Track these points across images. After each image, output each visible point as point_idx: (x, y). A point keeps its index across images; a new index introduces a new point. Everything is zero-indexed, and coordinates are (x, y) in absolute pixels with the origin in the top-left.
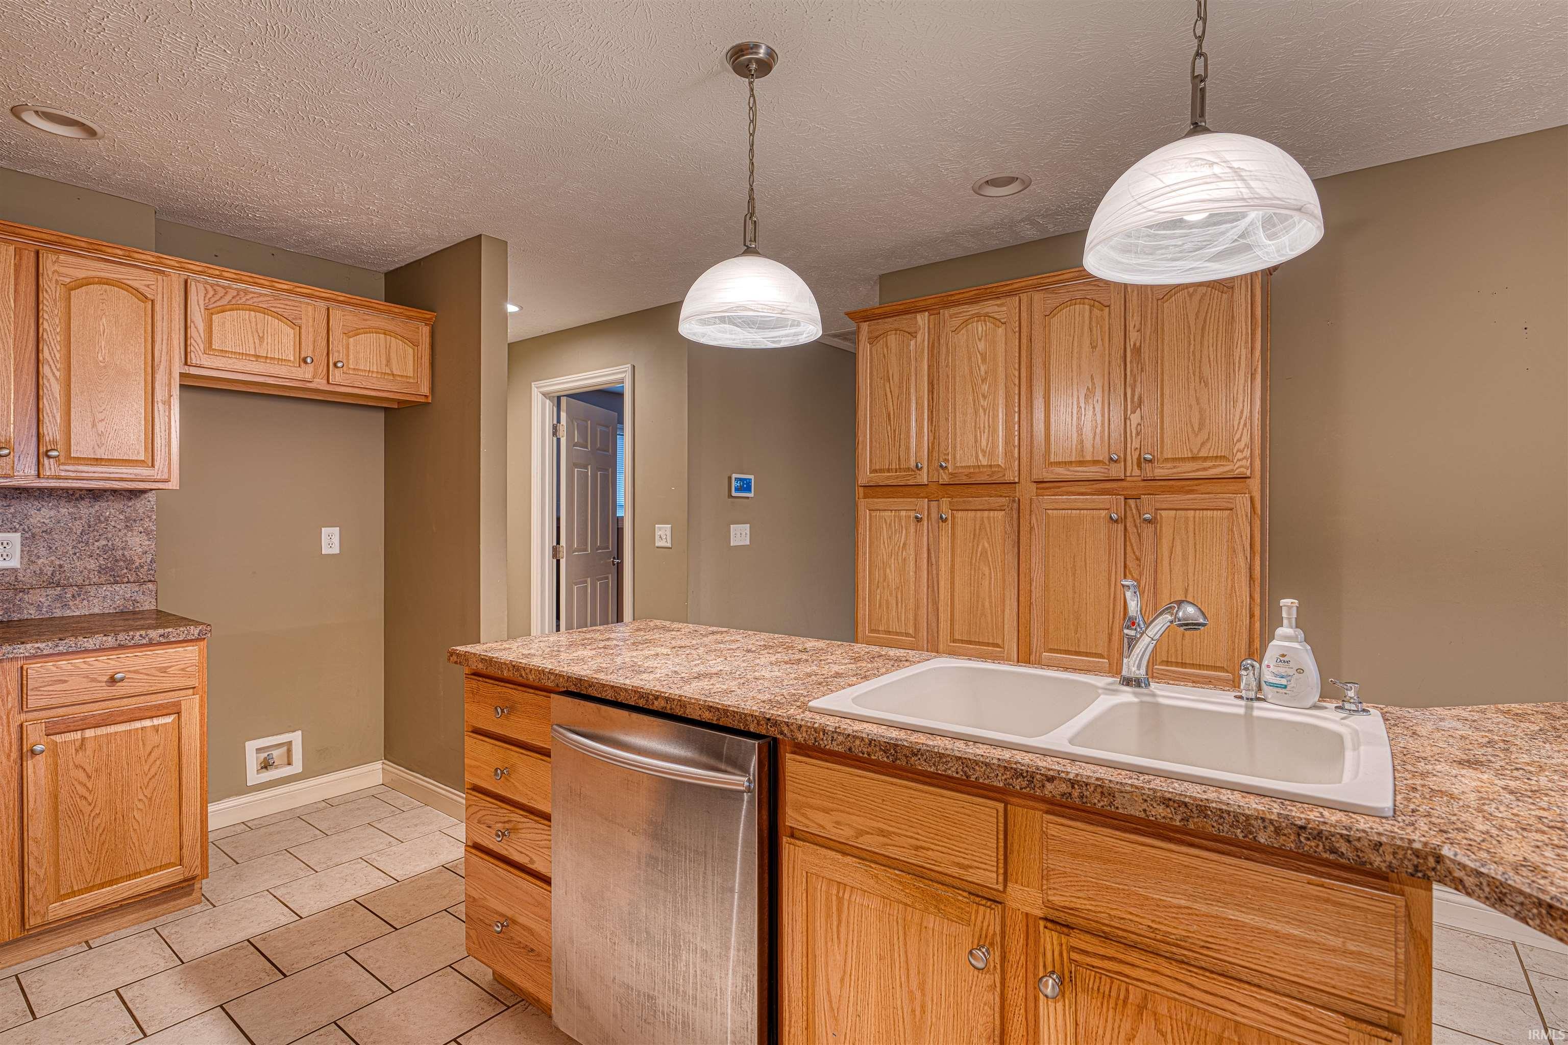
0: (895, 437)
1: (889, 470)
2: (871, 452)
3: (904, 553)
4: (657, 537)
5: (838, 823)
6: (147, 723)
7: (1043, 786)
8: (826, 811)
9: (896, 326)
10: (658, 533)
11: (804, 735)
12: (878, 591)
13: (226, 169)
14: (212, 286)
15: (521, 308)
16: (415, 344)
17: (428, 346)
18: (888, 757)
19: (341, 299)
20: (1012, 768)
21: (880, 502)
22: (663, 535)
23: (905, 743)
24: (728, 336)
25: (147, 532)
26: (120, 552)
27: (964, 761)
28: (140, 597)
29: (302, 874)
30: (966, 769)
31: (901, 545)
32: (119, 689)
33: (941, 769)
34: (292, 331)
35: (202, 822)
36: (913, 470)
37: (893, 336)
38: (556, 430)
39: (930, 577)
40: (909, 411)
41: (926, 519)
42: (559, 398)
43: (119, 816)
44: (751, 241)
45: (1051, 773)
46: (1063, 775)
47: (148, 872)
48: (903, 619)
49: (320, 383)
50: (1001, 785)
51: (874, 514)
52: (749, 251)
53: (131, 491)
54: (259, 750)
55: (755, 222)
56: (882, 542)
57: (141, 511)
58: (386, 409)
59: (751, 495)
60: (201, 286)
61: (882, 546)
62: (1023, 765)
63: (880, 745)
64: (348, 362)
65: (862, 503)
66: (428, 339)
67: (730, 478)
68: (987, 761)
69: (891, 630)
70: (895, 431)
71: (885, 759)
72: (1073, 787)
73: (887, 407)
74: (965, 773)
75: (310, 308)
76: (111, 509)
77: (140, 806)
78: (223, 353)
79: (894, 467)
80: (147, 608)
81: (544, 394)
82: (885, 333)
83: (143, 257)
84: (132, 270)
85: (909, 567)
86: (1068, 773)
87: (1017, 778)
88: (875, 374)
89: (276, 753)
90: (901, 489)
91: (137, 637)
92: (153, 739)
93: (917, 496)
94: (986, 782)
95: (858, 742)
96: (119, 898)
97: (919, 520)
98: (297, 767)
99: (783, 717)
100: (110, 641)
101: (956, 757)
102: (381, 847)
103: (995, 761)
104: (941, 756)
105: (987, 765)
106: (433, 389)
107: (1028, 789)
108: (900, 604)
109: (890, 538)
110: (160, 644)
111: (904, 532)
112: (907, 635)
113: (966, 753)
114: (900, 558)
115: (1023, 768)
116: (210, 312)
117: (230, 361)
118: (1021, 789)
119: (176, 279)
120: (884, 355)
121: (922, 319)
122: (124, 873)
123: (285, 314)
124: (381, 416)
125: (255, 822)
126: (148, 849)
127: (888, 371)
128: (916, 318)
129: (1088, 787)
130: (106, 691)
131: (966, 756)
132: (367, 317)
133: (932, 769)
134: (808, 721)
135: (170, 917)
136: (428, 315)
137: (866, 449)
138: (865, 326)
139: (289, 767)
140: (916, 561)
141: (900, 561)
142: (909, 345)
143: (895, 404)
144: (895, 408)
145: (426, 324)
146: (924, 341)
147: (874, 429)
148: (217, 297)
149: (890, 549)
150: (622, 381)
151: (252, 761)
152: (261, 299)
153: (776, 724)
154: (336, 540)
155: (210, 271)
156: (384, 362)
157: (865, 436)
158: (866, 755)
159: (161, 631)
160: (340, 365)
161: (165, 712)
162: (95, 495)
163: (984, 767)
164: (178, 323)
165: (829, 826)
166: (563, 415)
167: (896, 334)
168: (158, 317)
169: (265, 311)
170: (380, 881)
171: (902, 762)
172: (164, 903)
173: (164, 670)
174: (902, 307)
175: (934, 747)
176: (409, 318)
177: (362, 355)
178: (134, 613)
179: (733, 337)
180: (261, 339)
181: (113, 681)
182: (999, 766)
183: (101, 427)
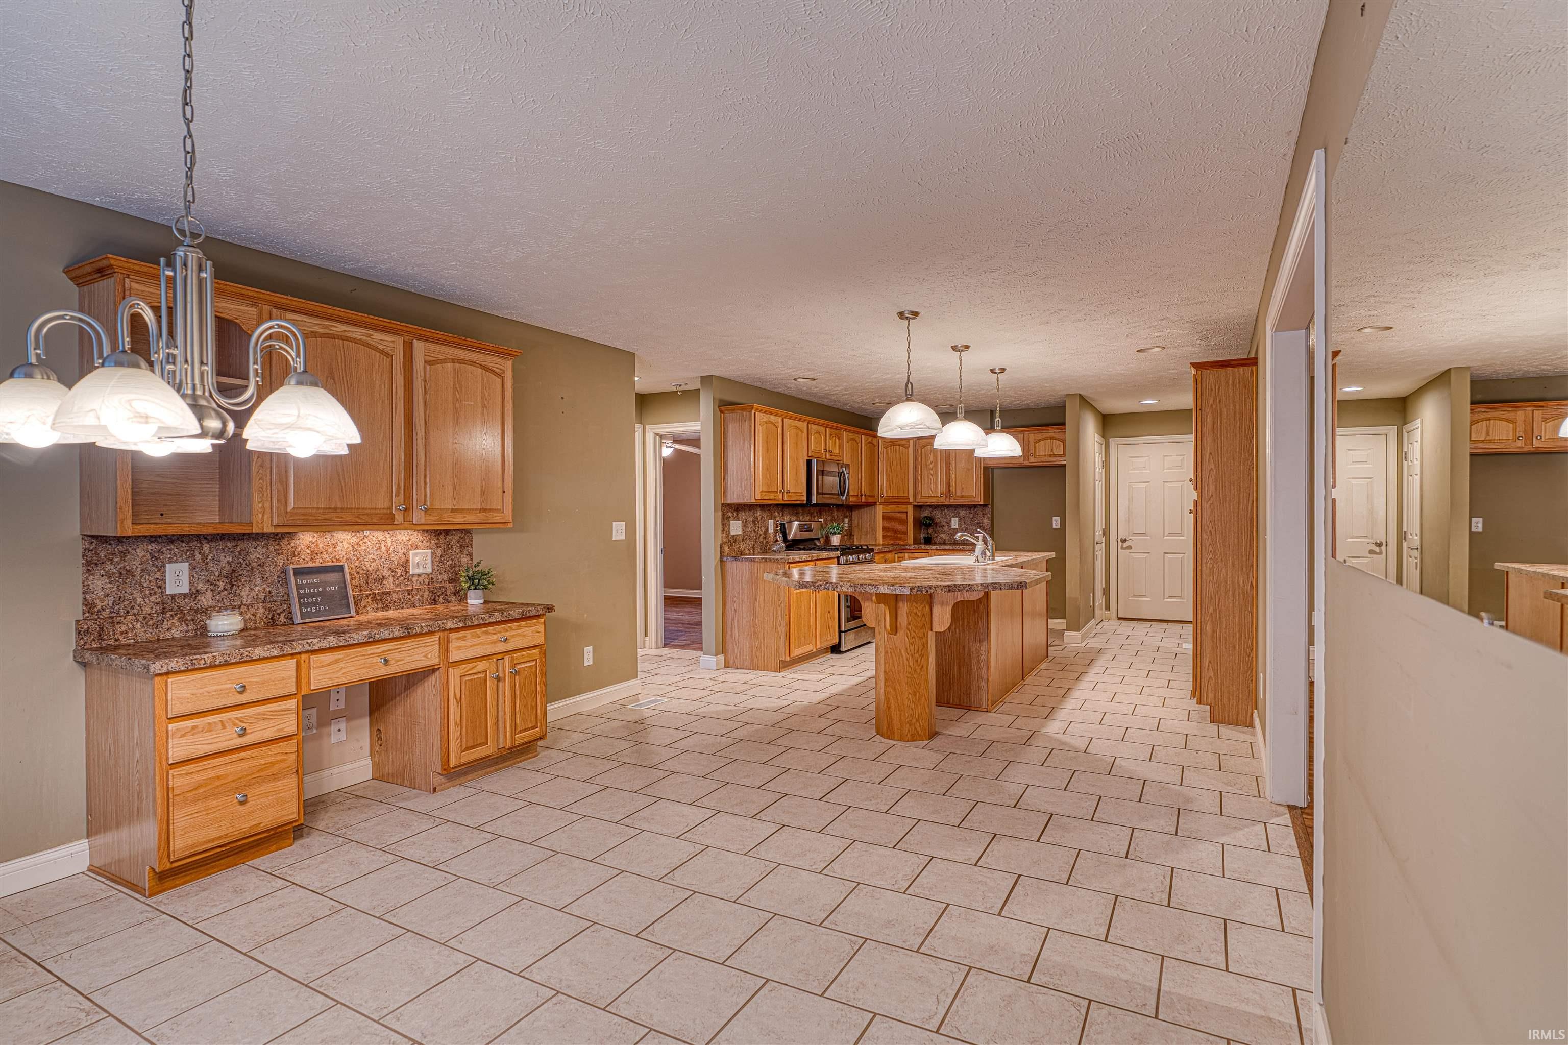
16: (1063, 441)
25: (988, 518)
49: (1026, 463)
57: (986, 511)
64: (1036, 453)
75: (1022, 436)
76: (979, 510)
132: (1044, 434)
156: (1050, 451)
160: (1032, 455)
176: (1061, 430)
177: (1041, 449)
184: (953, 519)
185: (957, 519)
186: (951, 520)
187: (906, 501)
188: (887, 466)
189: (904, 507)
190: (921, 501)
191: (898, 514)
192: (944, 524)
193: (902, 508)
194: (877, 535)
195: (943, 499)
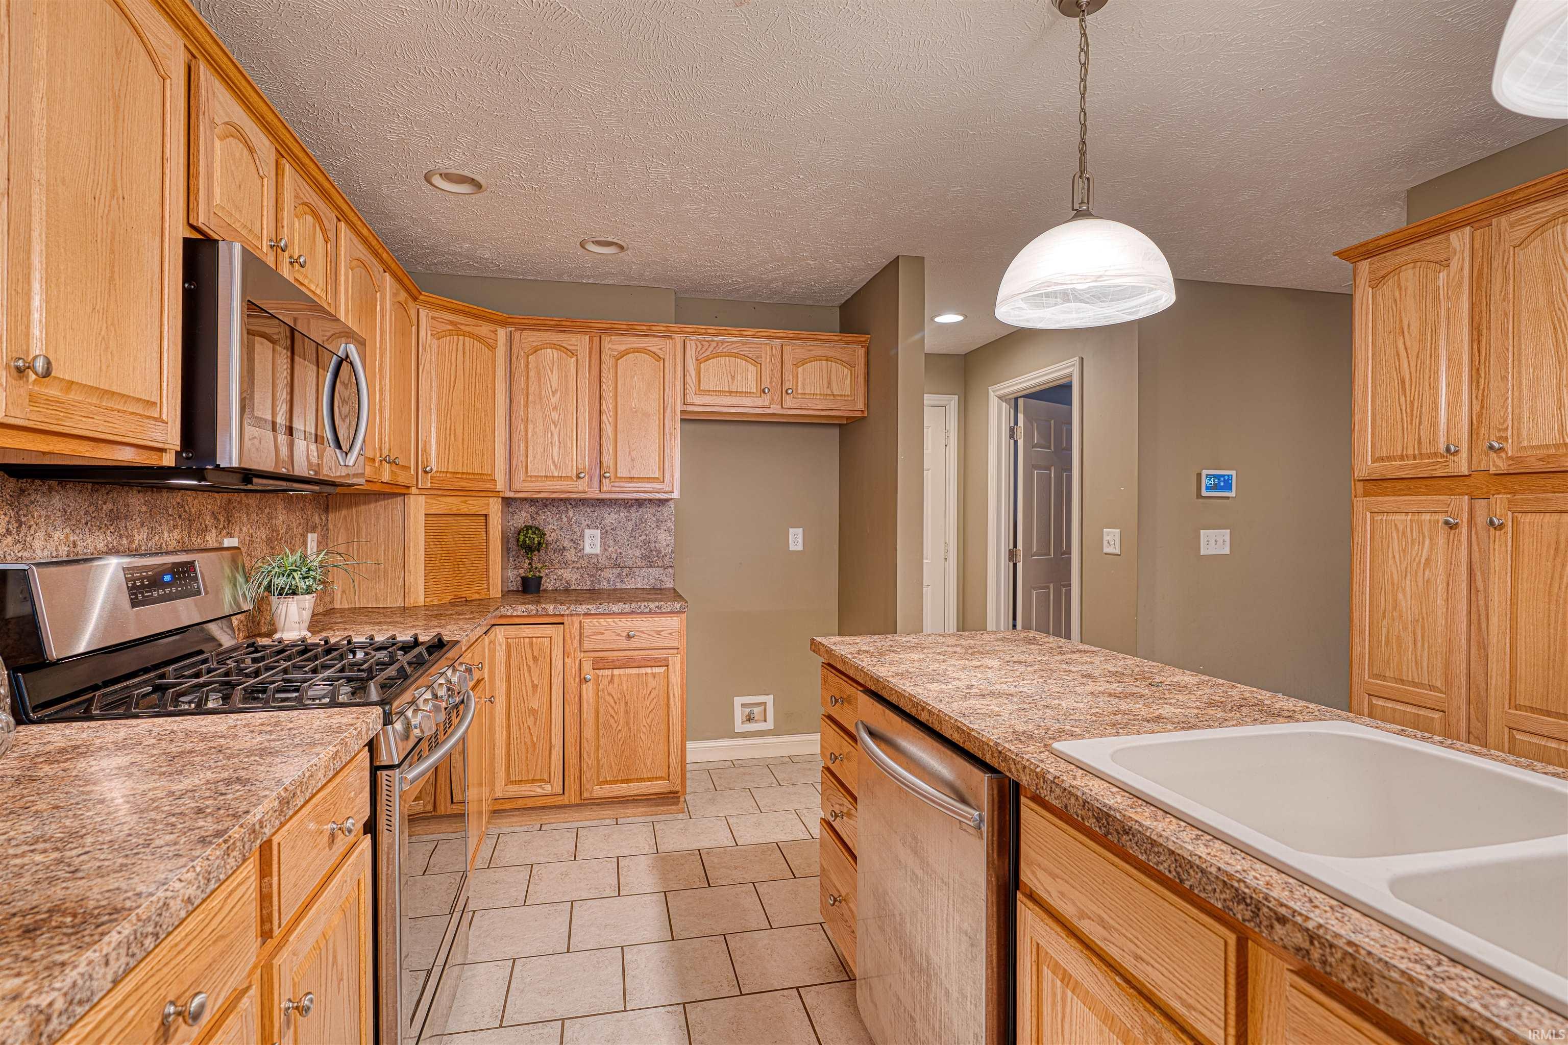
0: (1412, 410)
1: (1402, 458)
2: (1373, 434)
3: (1427, 573)
4: (1105, 543)
5: (1062, 893)
6: (649, 670)
7: (1272, 927)
8: (1054, 876)
9: (1415, 255)
10: (1106, 538)
11: (1028, 777)
12: (1385, 623)
13: (702, 251)
14: (700, 341)
15: (966, 317)
16: (852, 366)
17: (863, 366)
18: (1100, 828)
19: (792, 335)
20: (1232, 886)
21: (1388, 502)
22: (1111, 540)
23: (1118, 816)
24: (1074, 316)
25: (668, 530)
26: (653, 545)
27: (1177, 857)
28: (664, 578)
29: (751, 811)
30: (1179, 869)
31: (1423, 561)
32: (633, 644)
33: (1153, 861)
34: (755, 368)
35: (682, 751)
36: (1442, 456)
37: (1410, 272)
38: (1013, 433)
39: (1474, 609)
40: (1437, 372)
41: (1465, 525)
42: (1016, 399)
43: (632, 734)
44: (1082, 202)
45: (1283, 911)
46: (1299, 919)
47: (649, 779)
48: (1425, 664)
49: (776, 409)
50: (1220, 906)
51: (1378, 517)
52: (1080, 214)
53: (660, 500)
54: (743, 705)
55: (1088, 179)
56: (1391, 556)
57: (665, 515)
58: (840, 425)
59: (1232, 494)
60: (693, 343)
61: (1391, 562)
62: (1247, 887)
63: (1093, 810)
64: (797, 389)
65: (1360, 503)
66: (863, 360)
67: (1199, 476)
68: (1204, 866)
69: (1405, 678)
70: (1412, 403)
71: (1097, 829)
72: (1312, 943)
73: (1399, 370)
74: (1178, 873)
75: (768, 348)
76: (648, 513)
77: (644, 730)
78: (708, 392)
79: (1410, 452)
80: (668, 586)
81: (1000, 398)
82: (1398, 269)
83: (658, 328)
84: (651, 339)
85: (1436, 591)
86: (1307, 918)
87: (1239, 903)
88: (1380, 327)
89: (757, 710)
90: (1424, 482)
91: (642, 607)
92: (652, 683)
93: (1452, 492)
94: (1203, 895)
95: (1073, 800)
96: (632, 793)
97: (1452, 527)
98: (770, 725)
99: (1013, 753)
100: (627, 608)
101: (1169, 850)
102: (813, 805)
103: (1213, 870)
104: (1154, 843)
105: (1203, 871)
106: (868, 405)
107: (1252, 924)
108: (1419, 644)
109: (1404, 551)
110: (656, 613)
111: (1427, 542)
112: (1432, 688)
113: (1182, 847)
114: (1420, 580)
115: (1247, 891)
116: (699, 361)
117: (712, 398)
118: (1244, 920)
119: (678, 339)
120: (1395, 301)
121: (1459, 240)
122: (636, 777)
123: (750, 356)
124: (836, 431)
125: (739, 762)
126: (648, 762)
127: (1401, 321)
128: (1448, 239)
129: (1334, 950)
130: (625, 644)
131: (1180, 852)
132: (812, 348)
133: (1143, 858)
134: (1032, 763)
135: (663, 817)
136: (863, 338)
137: (1366, 431)
138: (1364, 266)
139: (764, 724)
140: (1448, 585)
141: (1420, 584)
142: (1436, 279)
143: (1413, 364)
144: (1413, 369)
145: (863, 347)
146: (1462, 268)
147: (1378, 402)
148: (704, 349)
149: (1404, 566)
150: (1070, 375)
151: (739, 714)
152: (734, 346)
153: (1006, 759)
154: (800, 539)
155: (700, 331)
156: (825, 386)
157: (1365, 412)
158: (1080, 819)
159: (657, 604)
160: (790, 391)
161: (659, 664)
162: (640, 503)
163: (1200, 874)
164: (679, 375)
165: (1055, 894)
166: (1021, 417)
167: (1414, 267)
168: (667, 371)
169: (736, 356)
170: (800, 833)
171: (1113, 838)
172: (662, 805)
173: (658, 633)
174: (1423, 229)
175: (1148, 828)
176: (847, 343)
177: (808, 381)
178: (661, 589)
179: (1081, 315)
180: (733, 378)
181: (629, 637)
182: (1217, 878)
183: (634, 454)
184: (588, 532)
185: (598, 532)
186: (582, 536)
187: (489, 486)
188: (439, 387)
189: (482, 501)
190: (525, 487)
191: (465, 521)
192: (566, 544)
193: (474, 505)
194: (411, 580)
195: (582, 485)
